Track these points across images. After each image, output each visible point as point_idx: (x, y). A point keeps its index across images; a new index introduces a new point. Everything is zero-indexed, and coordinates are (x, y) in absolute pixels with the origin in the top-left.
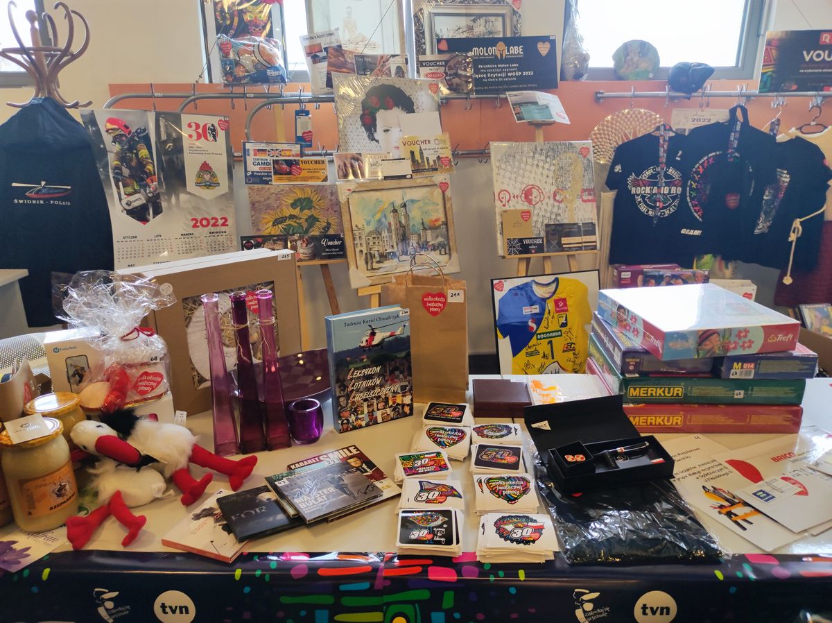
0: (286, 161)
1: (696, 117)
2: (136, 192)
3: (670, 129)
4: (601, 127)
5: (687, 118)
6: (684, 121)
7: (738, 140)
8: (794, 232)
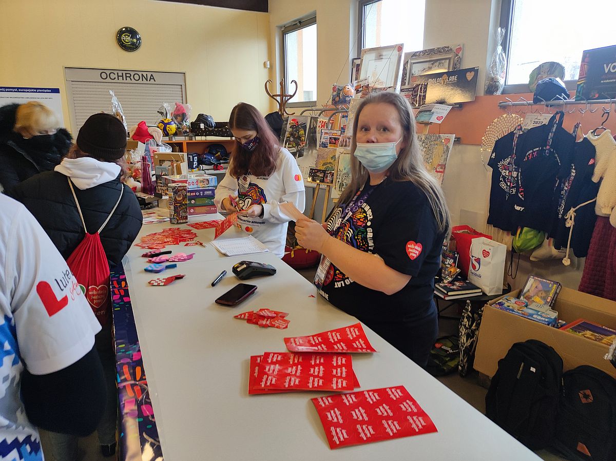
0: (334, 138)
1: (536, 120)
2: (293, 147)
3: (521, 129)
4: (491, 126)
5: (531, 121)
6: (529, 123)
7: (552, 138)
8: (571, 219)
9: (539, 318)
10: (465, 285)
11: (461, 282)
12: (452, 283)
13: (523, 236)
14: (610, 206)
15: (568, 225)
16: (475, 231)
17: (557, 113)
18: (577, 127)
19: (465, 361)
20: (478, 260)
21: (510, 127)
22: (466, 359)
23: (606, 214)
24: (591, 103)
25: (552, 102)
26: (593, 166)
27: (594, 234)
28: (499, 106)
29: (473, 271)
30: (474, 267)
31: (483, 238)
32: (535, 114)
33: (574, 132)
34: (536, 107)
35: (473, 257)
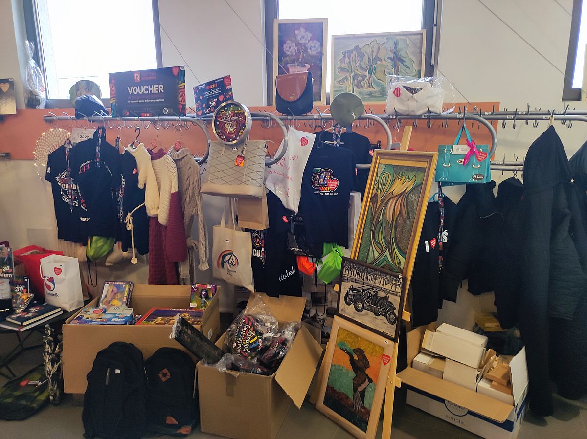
1: (82, 135)
3: (70, 143)
4: (40, 141)
5: (78, 135)
6: (77, 137)
7: (100, 151)
8: (130, 223)
9: (117, 320)
10: (42, 309)
11: (37, 307)
12: (27, 311)
13: (94, 245)
14: (156, 207)
15: (129, 229)
16: (44, 250)
17: (99, 128)
18: (118, 140)
19: (55, 389)
20: (51, 280)
21: (60, 141)
22: (56, 386)
23: (154, 215)
24: (125, 120)
25: (93, 118)
26: (137, 174)
27: (150, 233)
28: (44, 120)
29: (49, 292)
30: (49, 288)
31: (53, 256)
32: (80, 129)
33: (117, 145)
34: (79, 122)
35: (45, 277)
